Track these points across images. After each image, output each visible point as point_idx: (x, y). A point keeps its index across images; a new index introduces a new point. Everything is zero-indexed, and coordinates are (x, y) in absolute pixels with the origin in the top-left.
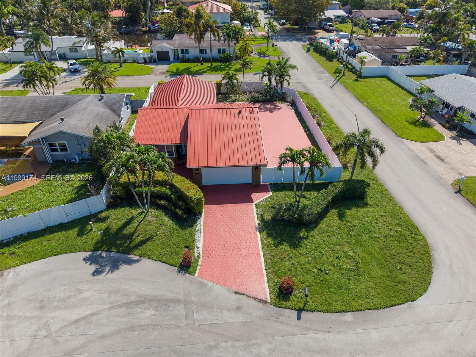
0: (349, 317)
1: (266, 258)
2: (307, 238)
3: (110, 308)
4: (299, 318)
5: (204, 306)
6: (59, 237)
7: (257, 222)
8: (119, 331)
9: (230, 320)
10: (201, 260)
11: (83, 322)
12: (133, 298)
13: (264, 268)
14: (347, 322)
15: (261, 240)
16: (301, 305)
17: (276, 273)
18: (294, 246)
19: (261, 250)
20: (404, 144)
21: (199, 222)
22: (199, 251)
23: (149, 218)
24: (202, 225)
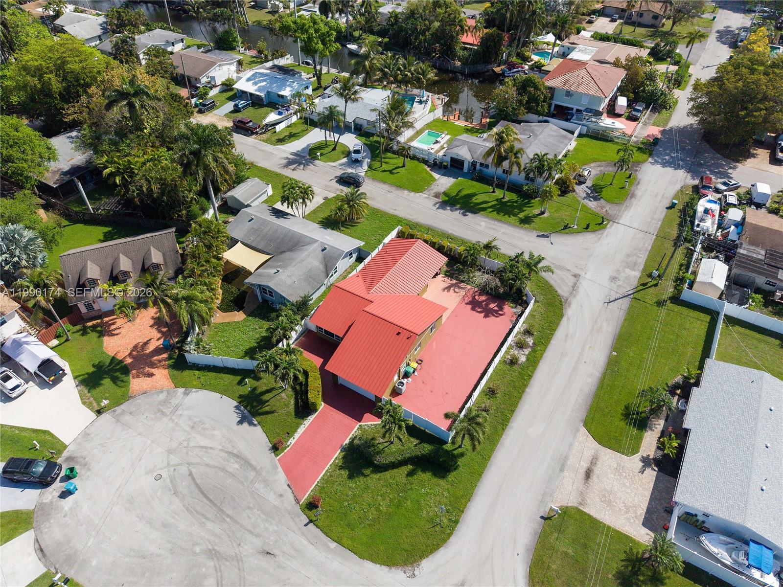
0: (333, 545)
1: (325, 474)
2: (365, 476)
3: (222, 450)
4: (306, 525)
5: (266, 483)
6: (228, 378)
7: (347, 441)
8: (217, 467)
9: (270, 500)
10: (288, 448)
11: (204, 450)
12: (235, 451)
13: (318, 480)
14: (329, 547)
15: (336, 458)
16: (314, 519)
17: (321, 488)
18: (351, 477)
19: (328, 466)
20: (575, 436)
21: (309, 417)
22: (292, 441)
23: (283, 395)
24: (311, 421)
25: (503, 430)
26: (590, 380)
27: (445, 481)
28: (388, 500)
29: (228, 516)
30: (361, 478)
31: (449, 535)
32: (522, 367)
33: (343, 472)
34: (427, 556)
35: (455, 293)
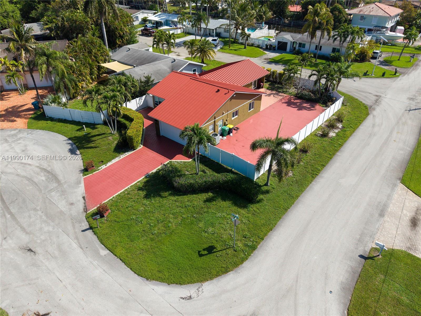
0: (104, 252)
1: (124, 192)
2: (162, 197)
4: (84, 231)
7: (154, 171)
8: (25, 177)
9: (59, 206)
10: (97, 171)
11: (23, 165)
13: (114, 196)
14: (99, 253)
15: (138, 182)
16: (94, 226)
17: (115, 202)
18: (147, 197)
19: (129, 186)
20: (393, 189)
21: (126, 153)
22: (104, 167)
23: (110, 138)
24: (126, 156)
25: (313, 178)
26: (401, 152)
27: (246, 210)
28: (180, 219)
29: (10, 213)
30: (158, 199)
31: (243, 260)
32: (332, 138)
33: (141, 192)
34: (211, 279)
35: (274, 97)
